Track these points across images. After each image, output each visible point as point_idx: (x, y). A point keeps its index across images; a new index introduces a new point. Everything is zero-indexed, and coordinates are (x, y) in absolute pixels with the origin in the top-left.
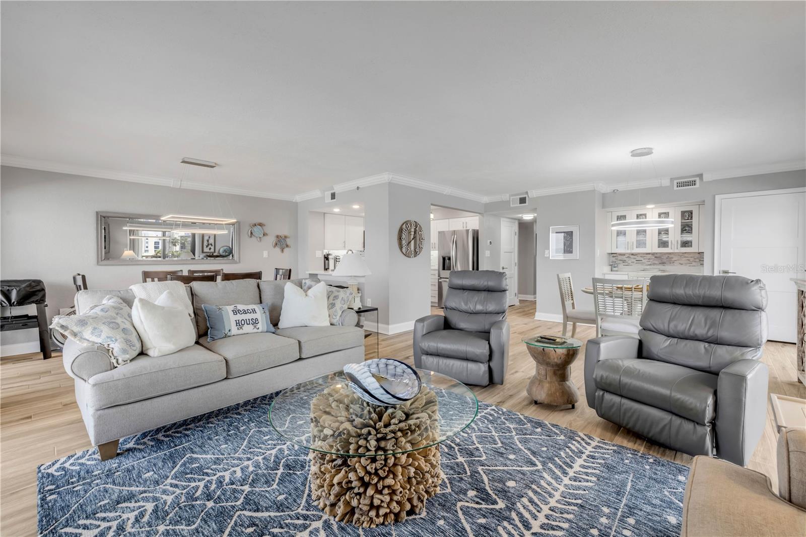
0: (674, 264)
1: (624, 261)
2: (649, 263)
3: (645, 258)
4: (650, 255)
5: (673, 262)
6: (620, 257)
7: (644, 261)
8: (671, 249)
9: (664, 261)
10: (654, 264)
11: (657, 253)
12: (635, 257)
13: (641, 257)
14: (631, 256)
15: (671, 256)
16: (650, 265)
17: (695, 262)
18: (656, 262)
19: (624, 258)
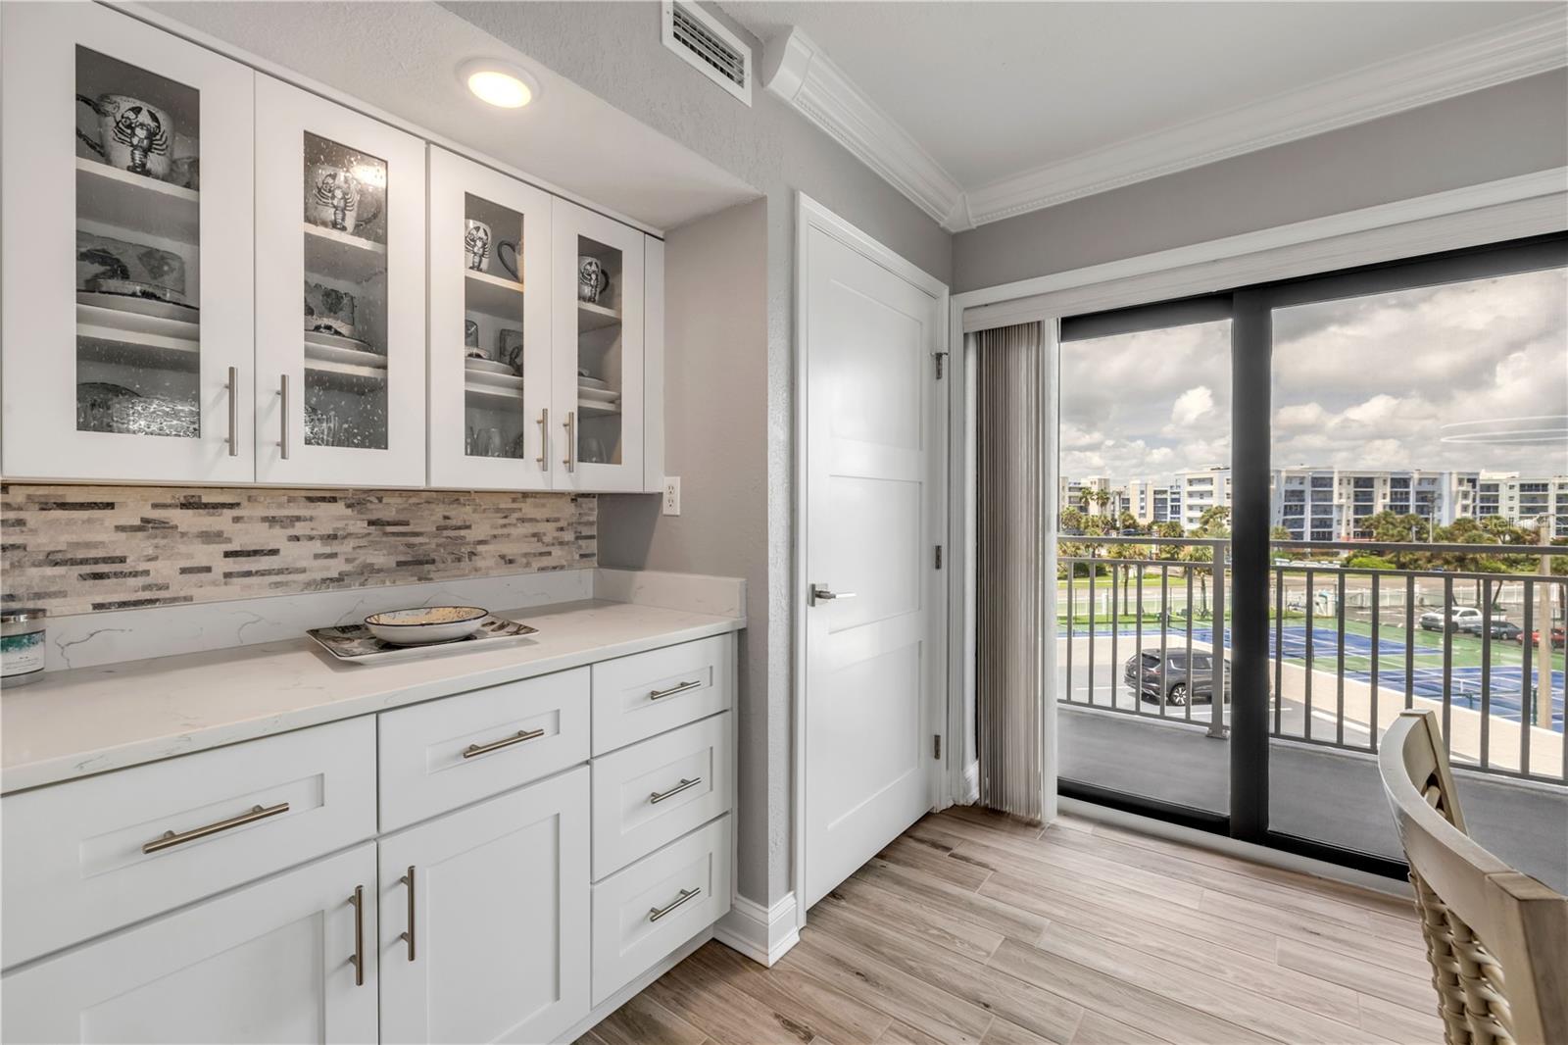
0: (479, 562)
1: (99, 569)
2: (335, 567)
3: (300, 529)
4: (339, 508)
5: (472, 554)
6: (49, 532)
7: (293, 554)
8: (543, 462)
9: (427, 544)
10: (367, 573)
11: (380, 494)
12: (222, 521)
13: (272, 521)
14: (177, 517)
15: (460, 514)
16: (339, 580)
17: (561, 543)
18: (379, 559)
19: (101, 533)
